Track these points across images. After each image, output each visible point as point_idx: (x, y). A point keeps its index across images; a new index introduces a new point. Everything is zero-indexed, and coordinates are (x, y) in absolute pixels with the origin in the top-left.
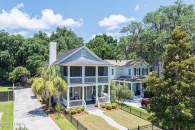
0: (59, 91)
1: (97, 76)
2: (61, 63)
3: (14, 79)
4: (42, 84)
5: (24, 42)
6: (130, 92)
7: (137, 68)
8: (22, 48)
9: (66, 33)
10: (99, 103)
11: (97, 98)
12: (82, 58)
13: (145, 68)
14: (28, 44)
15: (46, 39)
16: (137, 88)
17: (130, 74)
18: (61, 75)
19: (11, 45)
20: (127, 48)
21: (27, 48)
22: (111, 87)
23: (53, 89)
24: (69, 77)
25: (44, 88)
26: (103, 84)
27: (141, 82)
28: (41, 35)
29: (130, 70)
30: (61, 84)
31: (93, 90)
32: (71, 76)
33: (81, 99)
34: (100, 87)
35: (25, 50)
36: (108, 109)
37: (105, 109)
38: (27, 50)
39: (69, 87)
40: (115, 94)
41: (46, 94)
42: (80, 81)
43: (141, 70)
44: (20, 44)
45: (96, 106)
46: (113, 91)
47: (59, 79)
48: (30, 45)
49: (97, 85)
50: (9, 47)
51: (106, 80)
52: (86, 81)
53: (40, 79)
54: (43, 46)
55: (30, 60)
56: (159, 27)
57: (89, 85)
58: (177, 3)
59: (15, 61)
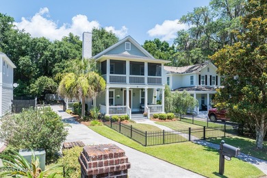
0: (95, 90)
1: (146, 76)
3: (37, 92)
4: (73, 80)
5: (49, 46)
6: (192, 100)
7: (203, 74)
8: (46, 53)
9: (104, 36)
10: (149, 113)
11: (146, 106)
12: (126, 53)
13: (214, 75)
14: (55, 47)
15: (78, 44)
16: (203, 102)
17: (192, 82)
18: (97, 71)
19: (33, 49)
20: (188, 44)
21: (54, 53)
22: (165, 93)
23: (88, 86)
24: (108, 74)
25: (75, 86)
26: (155, 87)
27: (208, 92)
28: (72, 38)
29: (192, 78)
30: (97, 82)
31: (141, 98)
32: (111, 73)
33: (125, 105)
34: (150, 91)
35: (51, 56)
36: (162, 118)
37: (157, 119)
38: (53, 55)
39: (108, 87)
40: (171, 102)
41: (78, 92)
42: (123, 81)
43: (209, 77)
44: (45, 48)
45: (146, 116)
46: (168, 99)
47: (94, 75)
48: (57, 49)
49: (146, 87)
50: (31, 51)
51: (159, 82)
52: (132, 81)
53: (70, 74)
54: (74, 51)
55: (57, 68)
56: (233, 13)
57: (135, 86)
59: (38, 70)
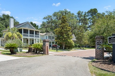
1: (34, 35)
2: (17, 28)
7: (50, 36)
12: (27, 27)
13: (53, 36)
17: (47, 38)
20: (46, 26)
23: (17, 36)
27: (51, 41)
30: (20, 36)
33: (28, 43)
39: (23, 37)
47: (18, 33)
49: (35, 38)
51: (38, 37)
52: (30, 36)
56: (59, 19)
58: (65, 10)
